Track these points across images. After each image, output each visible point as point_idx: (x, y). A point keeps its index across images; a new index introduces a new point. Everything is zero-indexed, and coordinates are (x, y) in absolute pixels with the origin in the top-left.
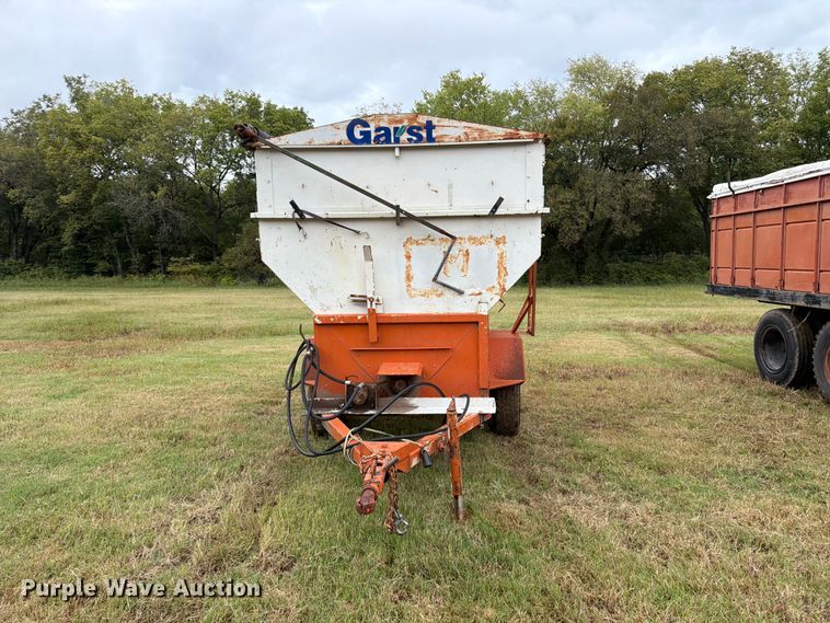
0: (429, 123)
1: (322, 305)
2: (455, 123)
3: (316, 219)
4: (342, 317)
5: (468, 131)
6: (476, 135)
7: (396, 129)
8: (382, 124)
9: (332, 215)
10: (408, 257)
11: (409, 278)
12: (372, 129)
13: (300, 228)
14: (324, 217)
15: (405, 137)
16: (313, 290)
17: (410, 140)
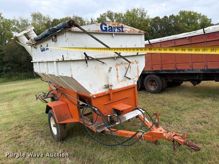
0: (122, 26)
1: (94, 91)
2: (128, 27)
3: (93, 59)
4: (102, 93)
5: (131, 29)
6: (133, 31)
7: (114, 27)
8: (111, 25)
9: (98, 57)
10: (117, 70)
11: (118, 77)
12: (107, 27)
13: (87, 63)
14: (95, 58)
15: (116, 30)
16: (91, 86)
17: (118, 31)
